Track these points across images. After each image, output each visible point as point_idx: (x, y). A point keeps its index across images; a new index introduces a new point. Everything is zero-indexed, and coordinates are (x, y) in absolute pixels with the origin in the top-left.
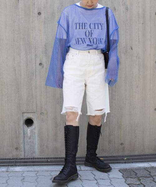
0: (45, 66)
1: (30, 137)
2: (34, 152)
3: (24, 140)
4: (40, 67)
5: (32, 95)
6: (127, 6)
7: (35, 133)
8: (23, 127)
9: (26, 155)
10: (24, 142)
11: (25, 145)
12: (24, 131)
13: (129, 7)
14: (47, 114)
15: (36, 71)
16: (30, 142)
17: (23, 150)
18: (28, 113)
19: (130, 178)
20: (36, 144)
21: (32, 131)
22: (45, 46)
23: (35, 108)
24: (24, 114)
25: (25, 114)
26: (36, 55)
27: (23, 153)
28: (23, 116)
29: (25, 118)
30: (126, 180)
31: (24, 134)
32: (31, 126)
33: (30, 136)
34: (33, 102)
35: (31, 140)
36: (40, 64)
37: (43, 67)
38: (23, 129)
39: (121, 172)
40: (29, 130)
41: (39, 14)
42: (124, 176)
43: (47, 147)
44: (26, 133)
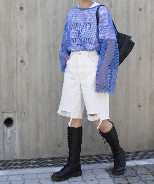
0: (27, 63)
1: (10, 138)
2: (14, 154)
3: (4, 141)
4: (22, 64)
5: (13, 94)
6: (111, 1)
7: (15, 133)
8: (3, 127)
9: (6, 157)
10: (4, 143)
11: (5, 146)
12: (3, 131)
13: (113, 3)
14: (28, 113)
15: (17, 68)
16: (10, 143)
17: (3, 152)
18: (8, 112)
19: (117, 178)
20: (16, 145)
21: (12, 132)
22: (27, 42)
23: (16, 107)
24: (3, 114)
25: (5, 114)
26: (17, 52)
27: (3, 154)
28: (3, 116)
29: (5, 118)
30: (114, 180)
31: (4, 135)
32: (11, 126)
33: (11, 136)
34: (13, 101)
35: (11, 141)
36: (22, 61)
37: (25, 64)
38: (3, 130)
39: (107, 172)
40: (9, 130)
41: (21, 9)
42: (111, 176)
43: (28, 148)
44: (5, 133)
